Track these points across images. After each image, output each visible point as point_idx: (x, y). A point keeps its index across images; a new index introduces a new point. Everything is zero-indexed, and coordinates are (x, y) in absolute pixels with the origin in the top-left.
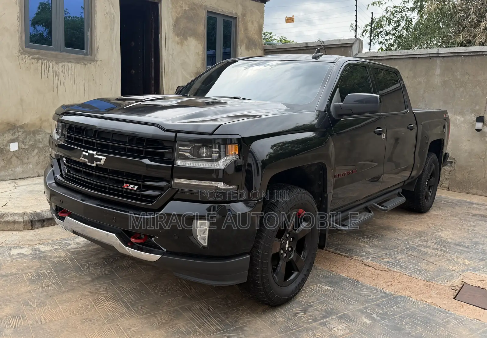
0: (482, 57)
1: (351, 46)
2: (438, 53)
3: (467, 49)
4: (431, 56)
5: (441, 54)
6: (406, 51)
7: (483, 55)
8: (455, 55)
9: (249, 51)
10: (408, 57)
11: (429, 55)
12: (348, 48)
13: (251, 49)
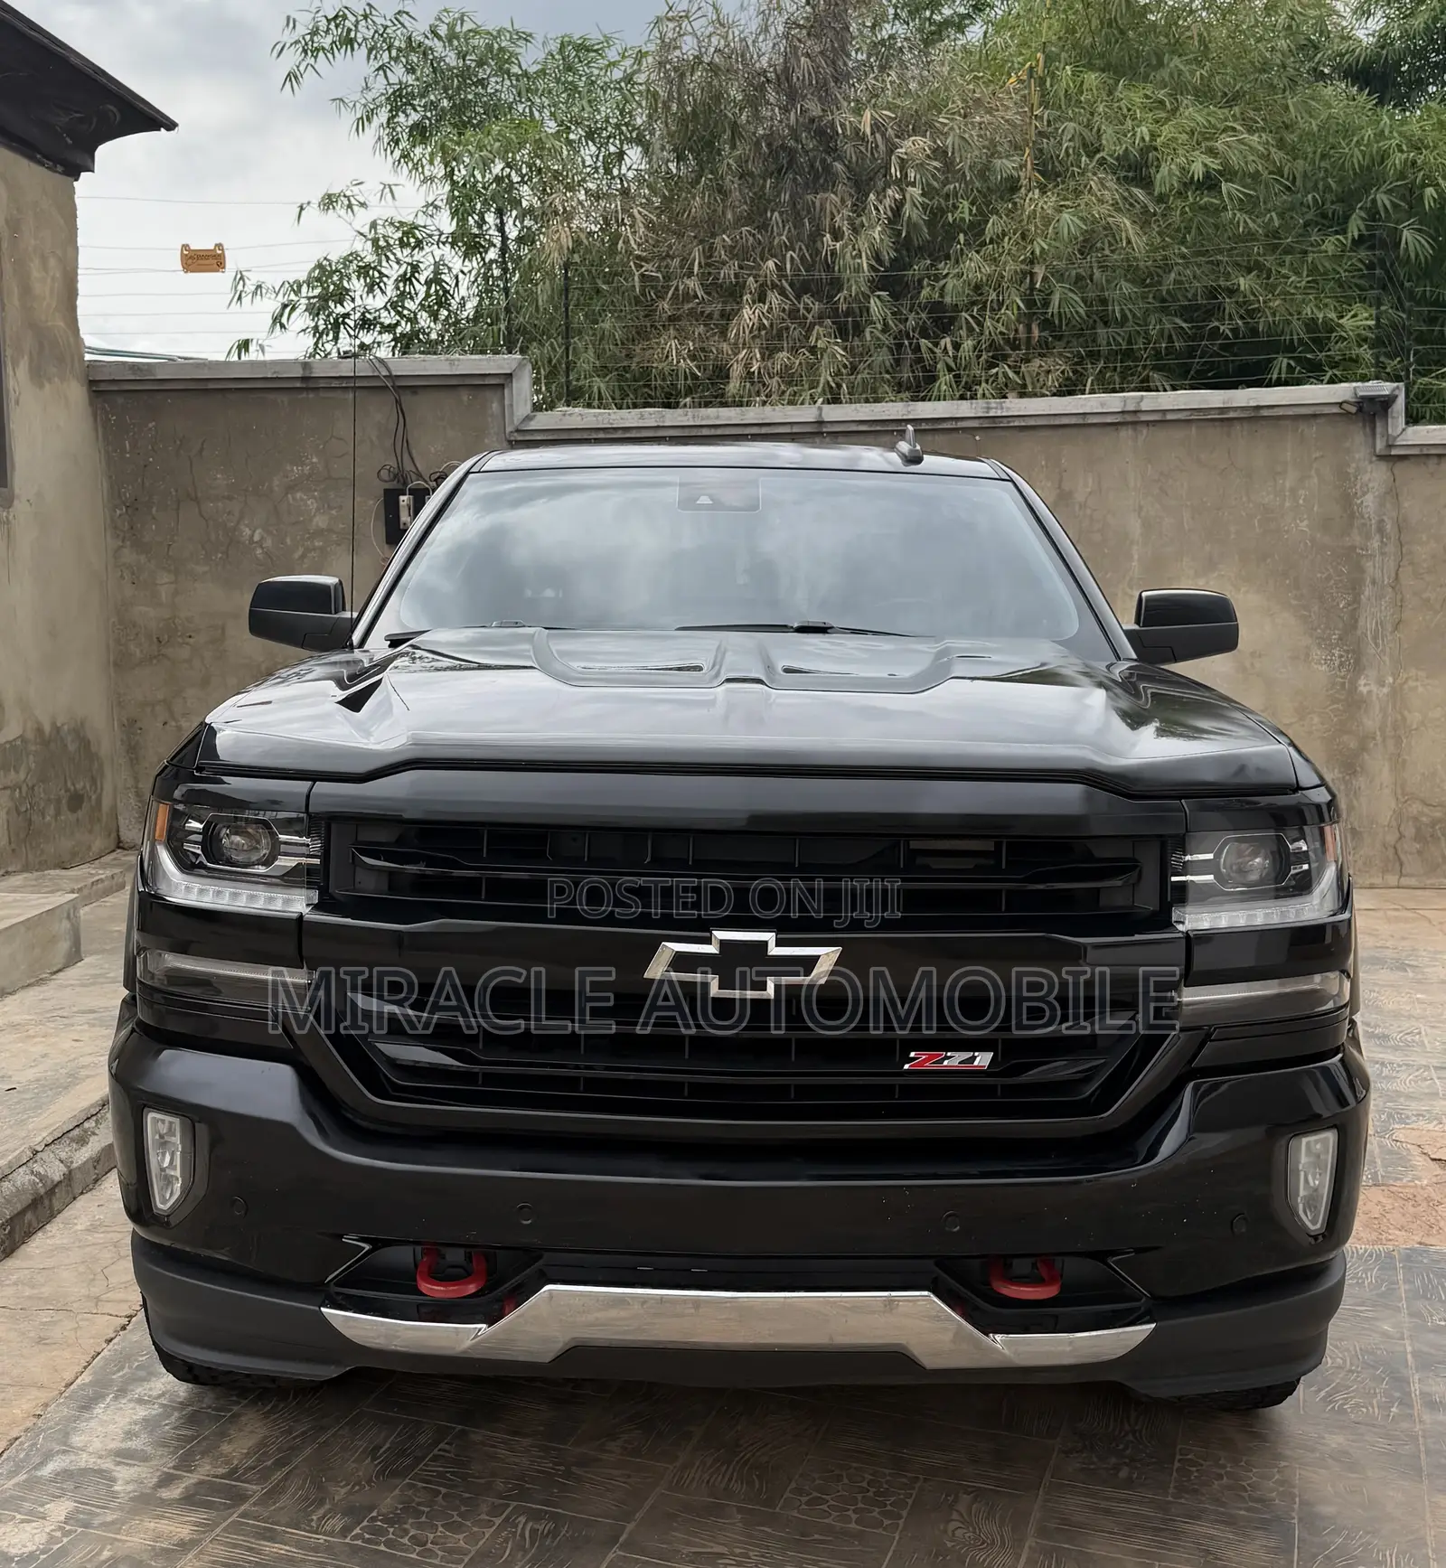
0: (955, 435)
1: (502, 386)
2: (821, 423)
3: (910, 409)
4: (796, 429)
5: (829, 425)
6: (711, 411)
7: (956, 430)
8: (872, 429)
9: (41, 386)
10: (719, 432)
11: (789, 426)
12: (488, 394)
13: (49, 380)
